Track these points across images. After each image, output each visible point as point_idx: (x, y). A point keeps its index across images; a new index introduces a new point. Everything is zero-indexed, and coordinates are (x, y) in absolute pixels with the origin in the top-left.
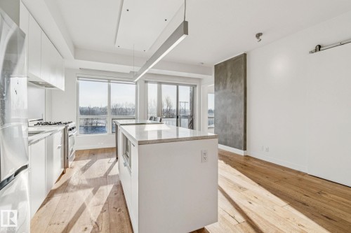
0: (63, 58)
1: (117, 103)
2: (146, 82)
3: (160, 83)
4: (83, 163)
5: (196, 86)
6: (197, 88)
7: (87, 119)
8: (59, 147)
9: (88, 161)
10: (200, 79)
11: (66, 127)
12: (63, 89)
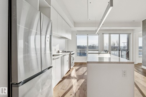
0: (71, 27)
1: (94, 44)
2: (103, 34)
3: (110, 34)
4: (77, 68)
5: (130, 34)
6: (131, 35)
7: (80, 50)
8: (67, 61)
9: (79, 67)
10: (133, 30)
11: (70, 53)
12: (71, 39)
